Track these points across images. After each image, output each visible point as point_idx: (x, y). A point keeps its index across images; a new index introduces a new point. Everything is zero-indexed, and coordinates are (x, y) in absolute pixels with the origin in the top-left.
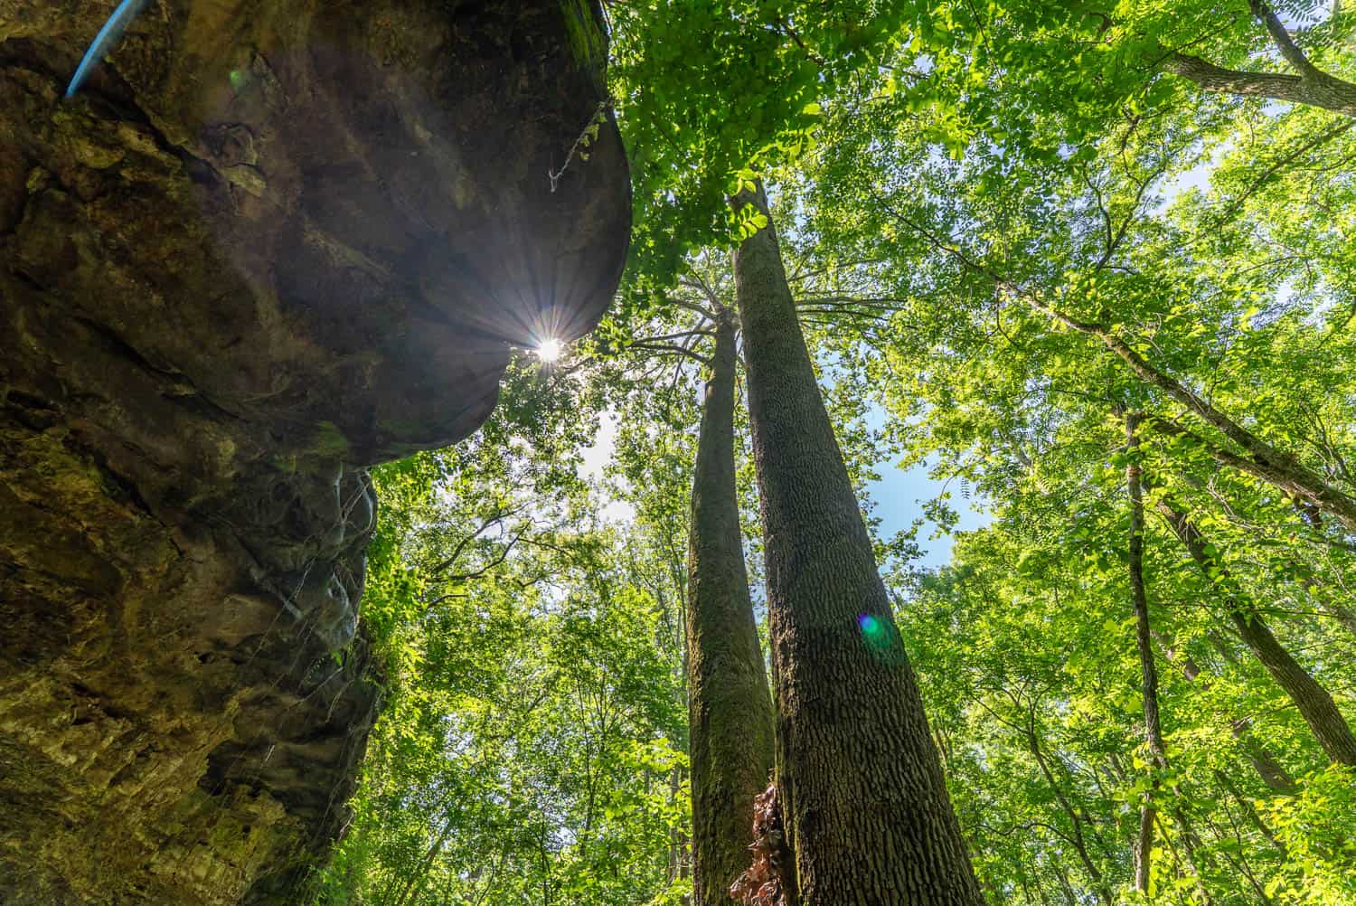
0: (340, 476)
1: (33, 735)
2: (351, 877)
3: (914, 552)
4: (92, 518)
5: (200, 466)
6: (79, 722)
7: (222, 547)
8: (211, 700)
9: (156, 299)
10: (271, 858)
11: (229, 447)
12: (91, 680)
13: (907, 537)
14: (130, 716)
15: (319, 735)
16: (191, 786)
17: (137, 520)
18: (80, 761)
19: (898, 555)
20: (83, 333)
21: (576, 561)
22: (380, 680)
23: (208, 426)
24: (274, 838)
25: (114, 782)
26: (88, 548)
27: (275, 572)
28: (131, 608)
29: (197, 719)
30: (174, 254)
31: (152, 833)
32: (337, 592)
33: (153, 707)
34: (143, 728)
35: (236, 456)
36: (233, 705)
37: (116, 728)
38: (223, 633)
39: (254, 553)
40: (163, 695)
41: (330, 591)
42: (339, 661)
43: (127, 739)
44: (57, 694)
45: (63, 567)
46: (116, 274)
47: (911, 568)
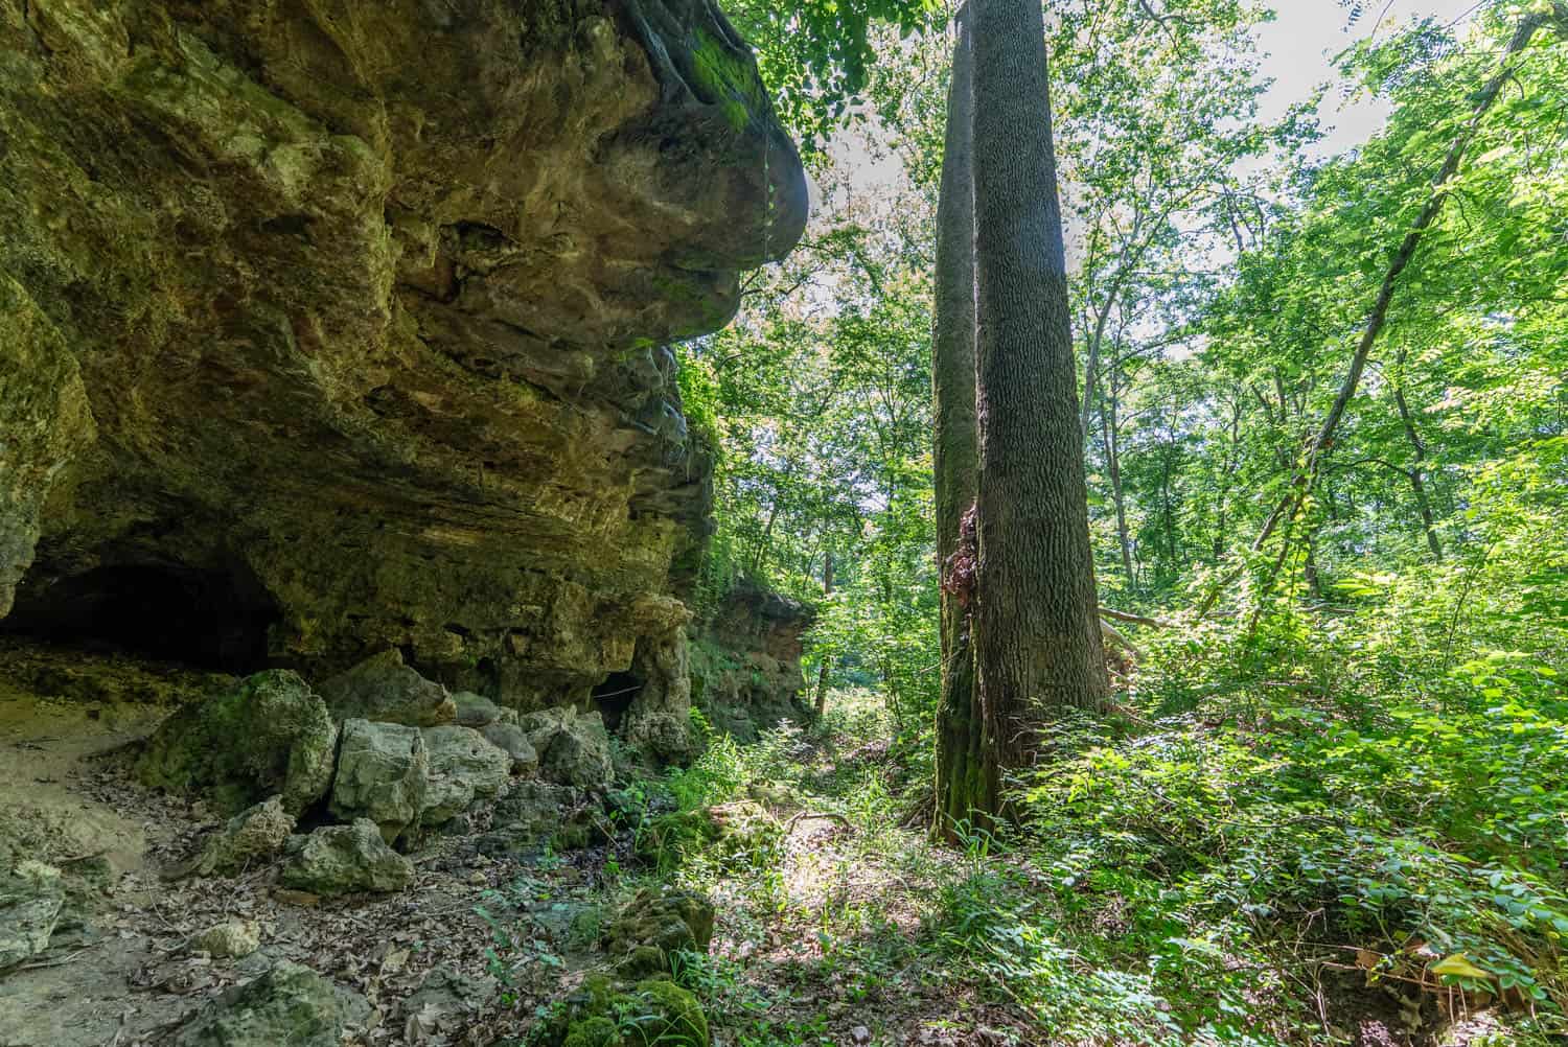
1: (553, 512)
2: (725, 550)
3: (1312, 134)
4: (540, 414)
5: (577, 373)
6: (567, 502)
7: (602, 408)
8: (621, 479)
9: (534, 308)
10: (677, 546)
11: (590, 361)
12: (566, 484)
13: (1303, 111)
14: (586, 494)
15: (683, 484)
16: (625, 520)
17: (558, 407)
18: (575, 518)
19: (1283, 142)
22: (709, 448)
23: (575, 354)
24: (674, 537)
25: (593, 525)
26: (544, 428)
27: (633, 412)
28: (572, 447)
29: (616, 489)
30: (537, 287)
31: (617, 544)
32: (669, 412)
33: (595, 488)
34: (594, 498)
35: (594, 364)
36: (632, 479)
37: (584, 500)
38: (615, 447)
39: (619, 406)
40: (597, 482)
41: (666, 413)
42: (682, 446)
43: (589, 505)
45: (535, 438)
46: (512, 303)
47: (1302, 158)
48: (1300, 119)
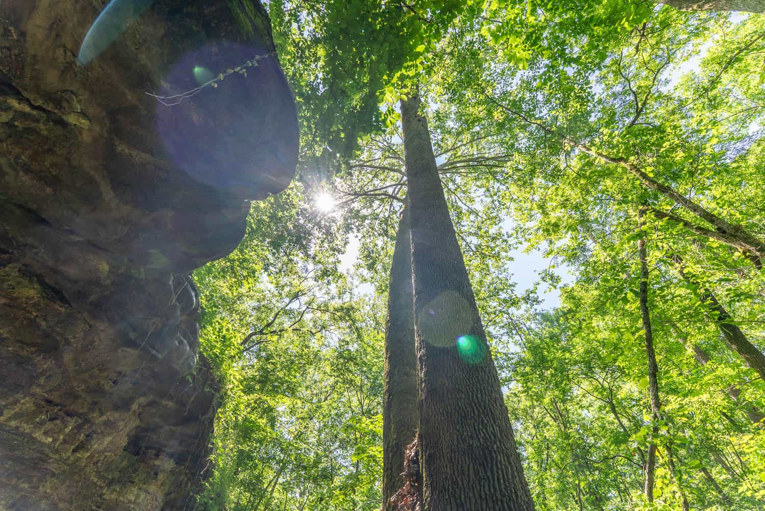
0: (172, 278)
1: (26, 428)
2: (220, 498)
3: (536, 301)
4: (38, 310)
5: (91, 277)
6: (51, 420)
7: (112, 322)
8: (122, 405)
9: (49, 190)
10: (172, 488)
11: (105, 267)
12: (54, 397)
13: (532, 292)
14: (79, 415)
16: (120, 452)
17: (63, 310)
18: (55, 440)
19: (527, 303)
20: (18, 212)
21: (341, 318)
22: (216, 390)
23: (92, 257)
24: (172, 478)
25: (74, 451)
26: (38, 326)
28: (67, 357)
29: (117, 415)
30: (53, 165)
31: (101, 477)
32: (181, 342)
33: (91, 410)
34: (87, 421)
35: (110, 272)
36: (135, 406)
37: (72, 422)
38: (122, 368)
39: (130, 324)
40: (96, 403)
41: (176, 342)
42: (191, 381)
43: (78, 428)
44: (37, 405)
45: (28, 338)
46: (25, 178)
47: (536, 310)
48: (531, 295)
